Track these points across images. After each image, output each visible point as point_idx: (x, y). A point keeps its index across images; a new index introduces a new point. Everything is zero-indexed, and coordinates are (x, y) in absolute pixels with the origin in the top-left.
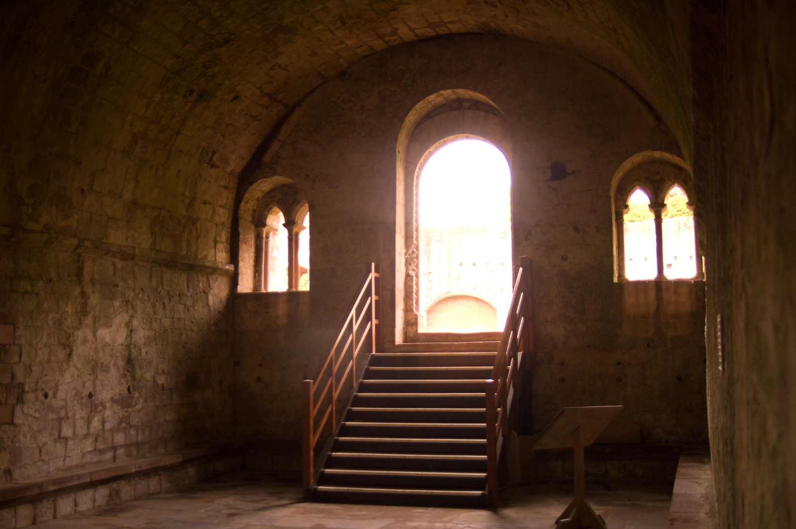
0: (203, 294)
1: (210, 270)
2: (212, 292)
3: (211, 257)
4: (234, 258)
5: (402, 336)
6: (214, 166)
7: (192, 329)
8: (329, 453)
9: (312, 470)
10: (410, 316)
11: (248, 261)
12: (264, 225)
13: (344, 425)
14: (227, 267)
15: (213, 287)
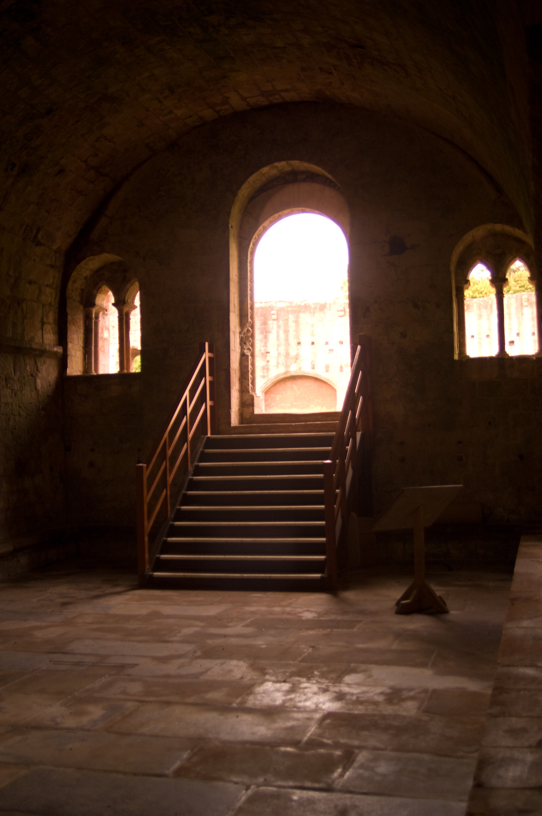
0: (31, 377)
1: (37, 353)
2: (40, 375)
3: (38, 339)
4: (63, 340)
5: (238, 417)
6: (39, 244)
7: (19, 414)
8: (165, 539)
9: (147, 556)
10: (246, 397)
11: (77, 343)
12: (93, 304)
13: (179, 510)
14: (55, 349)
15: (41, 371)
